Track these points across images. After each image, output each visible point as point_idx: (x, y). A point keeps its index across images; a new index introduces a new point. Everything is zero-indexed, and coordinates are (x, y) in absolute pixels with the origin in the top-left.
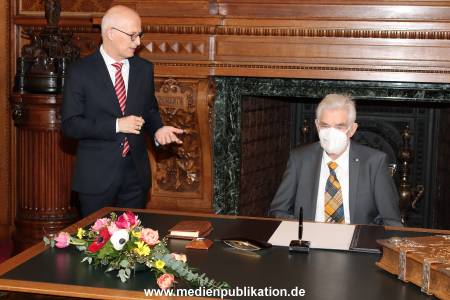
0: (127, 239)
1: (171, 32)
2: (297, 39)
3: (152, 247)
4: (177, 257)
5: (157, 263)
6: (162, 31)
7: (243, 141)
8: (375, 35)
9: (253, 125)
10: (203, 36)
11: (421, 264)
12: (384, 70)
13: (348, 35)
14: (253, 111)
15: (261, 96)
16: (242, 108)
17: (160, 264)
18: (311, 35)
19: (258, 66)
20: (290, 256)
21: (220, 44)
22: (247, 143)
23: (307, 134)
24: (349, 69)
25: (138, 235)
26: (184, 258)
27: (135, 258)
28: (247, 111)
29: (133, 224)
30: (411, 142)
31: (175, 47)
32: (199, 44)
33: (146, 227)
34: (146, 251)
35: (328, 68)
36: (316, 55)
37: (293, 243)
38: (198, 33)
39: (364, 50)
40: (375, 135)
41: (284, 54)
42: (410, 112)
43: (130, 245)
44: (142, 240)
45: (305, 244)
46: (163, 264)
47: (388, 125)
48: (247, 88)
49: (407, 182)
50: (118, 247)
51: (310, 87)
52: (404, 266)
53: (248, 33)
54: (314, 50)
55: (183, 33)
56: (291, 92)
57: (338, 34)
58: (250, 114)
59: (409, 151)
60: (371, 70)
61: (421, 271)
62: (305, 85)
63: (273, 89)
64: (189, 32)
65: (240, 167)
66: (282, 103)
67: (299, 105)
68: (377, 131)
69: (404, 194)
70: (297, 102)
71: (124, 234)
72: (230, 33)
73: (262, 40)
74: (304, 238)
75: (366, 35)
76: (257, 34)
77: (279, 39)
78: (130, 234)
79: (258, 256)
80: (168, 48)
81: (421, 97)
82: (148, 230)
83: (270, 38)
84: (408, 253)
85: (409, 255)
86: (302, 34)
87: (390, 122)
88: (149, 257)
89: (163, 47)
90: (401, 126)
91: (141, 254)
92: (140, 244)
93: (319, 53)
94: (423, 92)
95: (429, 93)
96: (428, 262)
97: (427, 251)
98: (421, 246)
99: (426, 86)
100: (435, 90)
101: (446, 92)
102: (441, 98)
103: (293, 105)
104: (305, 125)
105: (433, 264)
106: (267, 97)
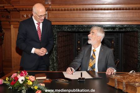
2: (76, 11)
3: (33, 82)
4: (42, 85)
5: (35, 87)
6: (29, 10)
7: (58, 47)
8: (101, 9)
9: (61, 41)
11: (122, 83)
12: (105, 21)
13: (92, 10)
14: (61, 37)
15: (64, 31)
16: (57, 36)
18: (80, 10)
19: (63, 21)
20: (78, 83)
21: (49, 14)
22: (59, 47)
23: (80, 43)
24: (93, 21)
25: (28, 78)
26: (44, 85)
27: (27, 86)
28: (59, 37)
29: (26, 75)
33: (30, 75)
34: (31, 83)
35: (86, 21)
37: (79, 79)
39: (98, 15)
41: (71, 17)
42: (113, 35)
43: (25, 81)
45: (84, 79)
46: (37, 87)
48: (59, 29)
50: (21, 82)
51: (80, 28)
52: (117, 83)
53: (59, 10)
54: (82, 15)
56: (74, 30)
57: (89, 10)
60: (101, 21)
61: (122, 85)
62: (78, 27)
63: (68, 29)
65: (57, 56)
67: (76, 34)
70: (75, 33)
71: (23, 78)
72: (53, 10)
73: (63, 12)
74: (83, 77)
75: (98, 9)
76: (62, 10)
77: (69, 12)
78: (25, 78)
79: (68, 83)
81: (117, 30)
82: (31, 76)
83: (66, 12)
85: (118, 80)
87: (107, 39)
88: (32, 85)
90: (111, 40)
91: (29, 84)
92: (29, 81)
94: (118, 28)
95: (120, 28)
96: (124, 81)
97: (124, 78)
98: (122, 77)
99: (119, 26)
100: (122, 27)
101: (125, 28)
102: (124, 30)
103: (74, 34)
104: (79, 41)
105: (126, 82)
106: (66, 32)
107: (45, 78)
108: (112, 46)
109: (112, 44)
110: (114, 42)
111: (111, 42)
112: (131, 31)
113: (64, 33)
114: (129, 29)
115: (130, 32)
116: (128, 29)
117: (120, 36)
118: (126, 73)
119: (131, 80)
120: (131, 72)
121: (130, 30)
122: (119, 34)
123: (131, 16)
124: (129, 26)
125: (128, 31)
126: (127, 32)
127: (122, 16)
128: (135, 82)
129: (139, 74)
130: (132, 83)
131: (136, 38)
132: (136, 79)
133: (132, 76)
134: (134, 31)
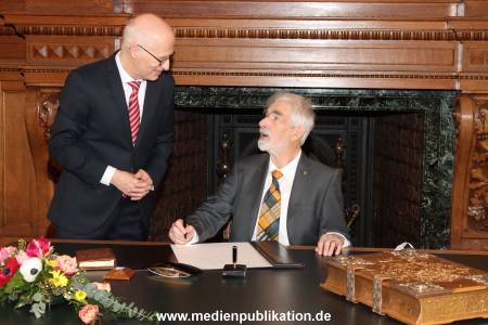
0: (40, 269)
1: (69, 33)
3: (69, 276)
4: (100, 286)
5: (77, 293)
6: (58, 33)
10: (107, 39)
11: (371, 282)
12: (314, 75)
13: (273, 36)
17: (80, 295)
18: (231, 36)
20: (224, 282)
23: (228, 150)
25: (53, 264)
26: (108, 287)
27: (50, 290)
29: (45, 251)
30: (344, 157)
31: (74, 51)
32: (103, 48)
33: (61, 254)
34: (63, 281)
35: (251, 74)
36: (237, 59)
37: (228, 267)
38: (101, 34)
39: (291, 53)
42: (341, 123)
43: (44, 275)
44: (57, 268)
45: (241, 268)
46: (85, 295)
47: (318, 139)
50: (30, 278)
51: (230, 96)
52: (353, 285)
54: (236, 53)
55: (83, 34)
56: (209, 102)
60: (300, 75)
61: (371, 290)
62: (224, 94)
63: (188, 99)
64: (90, 34)
66: (197, 115)
67: (217, 117)
71: (36, 263)
74: (239, 262)
75: (293, 36)
77: (194, 41)
78: (44, 263)
79: (187, 283)
80: (66, 53)
81: (355, 105)
82: (65, 257)
84: (356, 270)
85: (358, 273)
86: (221, 35)
88: (67, 288)
89: (59, 51)
90: (332, 139)
91: (57, 285)
92: (56, 274)
93: (241, 56)
94: (357, 100)
95: (364, 101)
96: (379, 279)
97: (377, 268)
98: (369, 263)
99: (360, 92)
100: (371, 97)
101: (382, 99)
102: (377, 106)
103: (210, 117)
104: (225, 140)
105: (385, 281)
106: (181, 108)
107: (111, 263)
108: (336, 161)
109: (337, 155)
110: (343, 147)
111: (334, 147)
112: (402, 112)
114: (394, 102)
115: (395, 113)
116: (393, 105)
118: (385, 250)
119: (402, 273)
120: (400, 247)
121: (399, 109)
122: (360, 118)
123: (402, 61)
124: (396, 94)
125: (392, 109)
126: (389, 113)
127: (373, 61)
128: (412, 281)
129: (427, 256)
130: (405, 283)
131: (415, 134)
132: (417, 270)
133: (405, 261)
134: (412, 111)
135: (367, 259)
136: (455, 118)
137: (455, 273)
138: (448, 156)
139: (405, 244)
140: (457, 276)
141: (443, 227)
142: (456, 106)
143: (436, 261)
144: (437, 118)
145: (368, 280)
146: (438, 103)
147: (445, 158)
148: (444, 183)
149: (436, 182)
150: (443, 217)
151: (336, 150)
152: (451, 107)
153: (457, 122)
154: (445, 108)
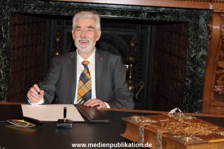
7: (12, 47)
11: (155, 134)
14: (19, 25)
15: (27, 14)
16: (11, 23)
20: (57, 130)
22: (14, 49)
23: (59, 42)
28: (15, 25)
30: (135, 50)
37: (60, 121)
40: (109, 45)
42: (134, 28)
45: (68, 121)
47: (119, 38)
48: (15, 7)
49: (131, 79)
51: (63, 8)
52: (143, 136)
56: (49, 11)
58: (17, 28)
59: (134, 56)
61: (155, 139)
62: (59, 6)
63: (35, 8)
65: (8, 67)
66: (40, 19)
67: (53, 21)
68: (110, 42)
69: (130, 88)
79: (34, 131)
81: (144, 16)
84: (145, 126)
85: (146, 128)
87: (120, 35)
90: (128, 38)
94: (146, 14)
95: (150, 14)
96: (160, 132)
97: (158, 124)
98: (154, 121)
99: (148, 8)
100: (155, 12)
101: (162, 14)
102: (158, 18)
103: (48, 21)
104: (58, 36)
105: (164, 133)
106: (30, 14)
109: (130, 48)
110: (135, 44)
111: (129, 44)
112: (174, 23)
113: (26, 17)
114: (170, 16)
115: (170, 23)
116: (168, 18)
117: (149, 32)
118: (164, 113)
119: (175, 128)
120: (173, 111)
121: (172, 20)
122: (146, 26)
124: (171, 11)
125: (168, 20)
126: (166, 22)
128: (182, 134)
129: (191, 118)
130: (177, 135)
131: (182, 37)
132: (185, 127)
133: (177, 121)
134: (181, 22)
135: (152, 119)
136: (208, 28)
137: (210, 130)
138: (203, 52)
139: (176, 109)
140: (211, 132)
141: (198, 98)
142: (209, 20)
143: (197, 122)
144: (197, 28)
145: (153, 133)
146: (198, 18)
147: (201, 53)
148: (200, 70)
149: (194, 69)
150: (198, 91)
151: (130, 45)
152: (206, 20)
153: (210, 30)
154: (202, 21)
